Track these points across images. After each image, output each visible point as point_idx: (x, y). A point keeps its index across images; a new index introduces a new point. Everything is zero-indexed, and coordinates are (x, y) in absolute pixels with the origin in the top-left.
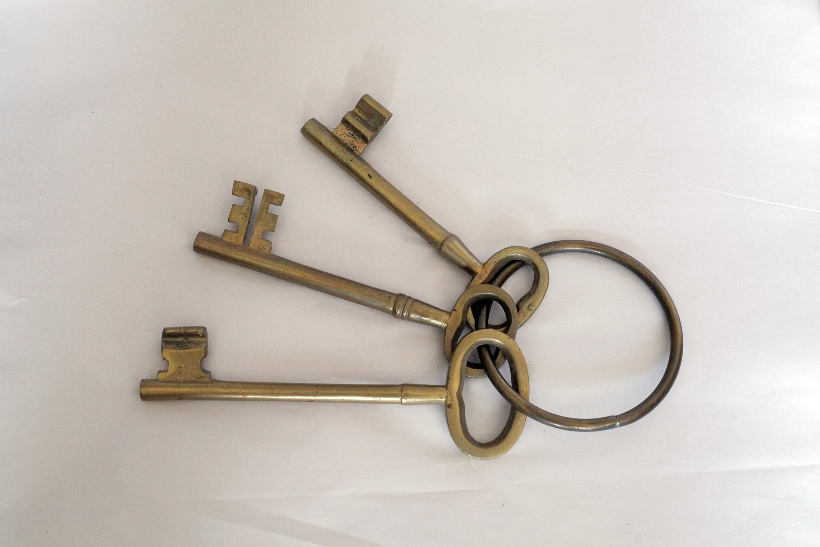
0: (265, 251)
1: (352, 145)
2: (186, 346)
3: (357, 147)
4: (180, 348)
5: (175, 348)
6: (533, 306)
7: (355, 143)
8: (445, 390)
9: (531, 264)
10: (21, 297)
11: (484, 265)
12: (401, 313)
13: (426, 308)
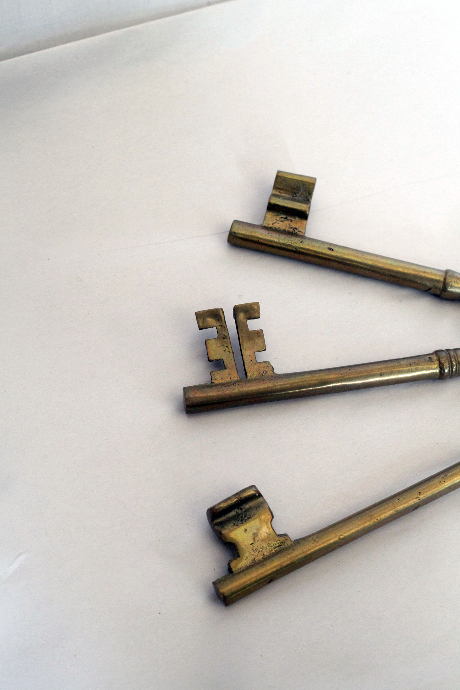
0: (269, 374)
1: (291, 228)
2: (246, 516)
3: (297, 228)
4: (241, 522)
5: (235, 525)
7: (294, 225)
10: (19, 555)
12: (450, 369)
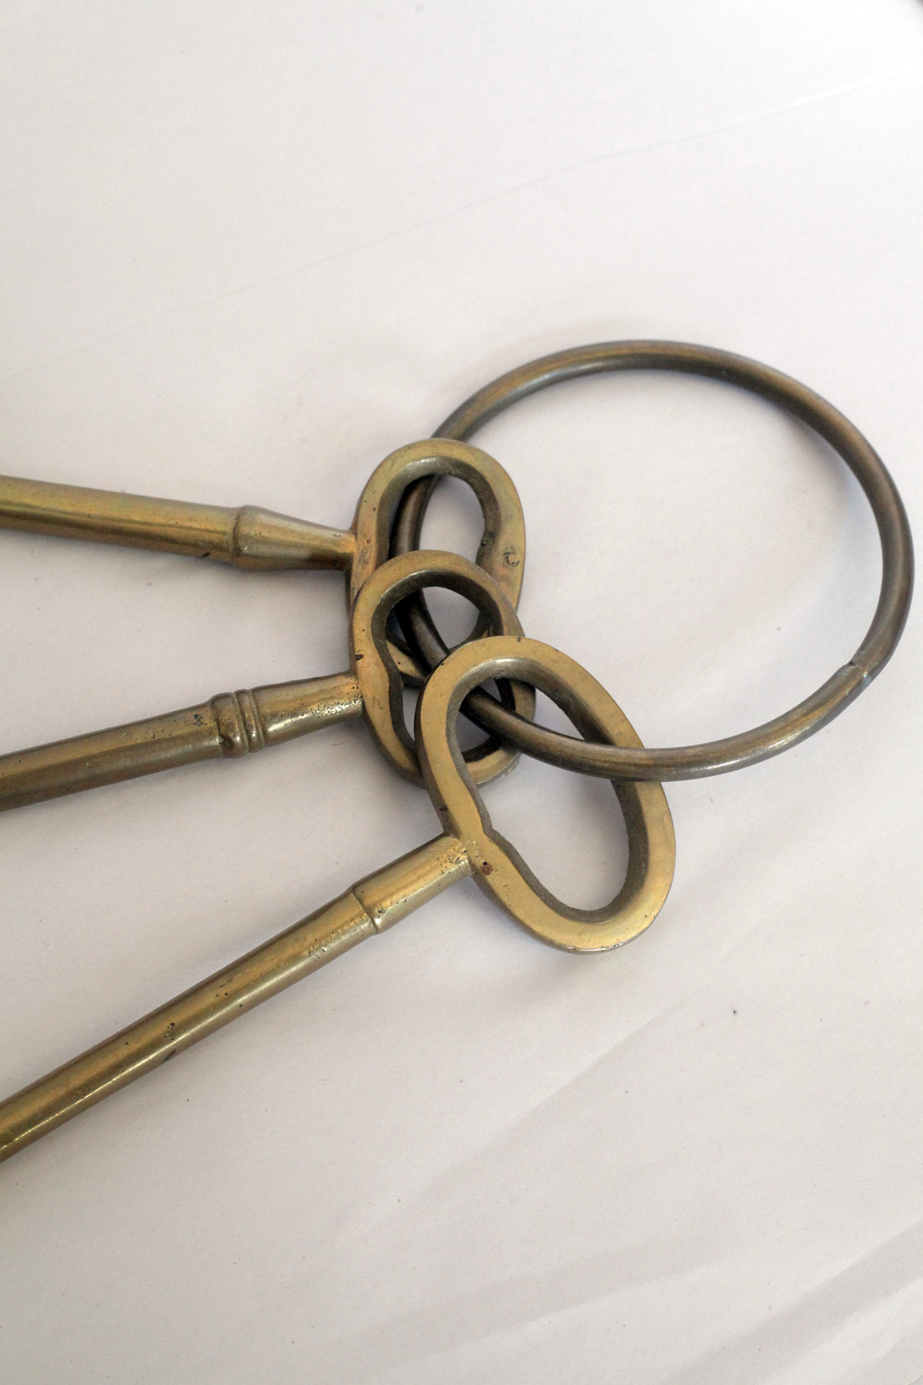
6: (514, 553)
8: (456, 840)
9: (451, 468)
11: (354, 529)
12: (245, 736)
13: (292, 693)
